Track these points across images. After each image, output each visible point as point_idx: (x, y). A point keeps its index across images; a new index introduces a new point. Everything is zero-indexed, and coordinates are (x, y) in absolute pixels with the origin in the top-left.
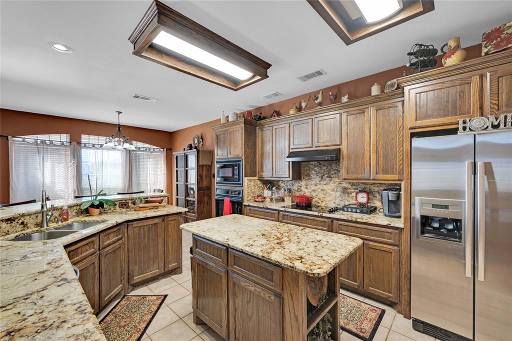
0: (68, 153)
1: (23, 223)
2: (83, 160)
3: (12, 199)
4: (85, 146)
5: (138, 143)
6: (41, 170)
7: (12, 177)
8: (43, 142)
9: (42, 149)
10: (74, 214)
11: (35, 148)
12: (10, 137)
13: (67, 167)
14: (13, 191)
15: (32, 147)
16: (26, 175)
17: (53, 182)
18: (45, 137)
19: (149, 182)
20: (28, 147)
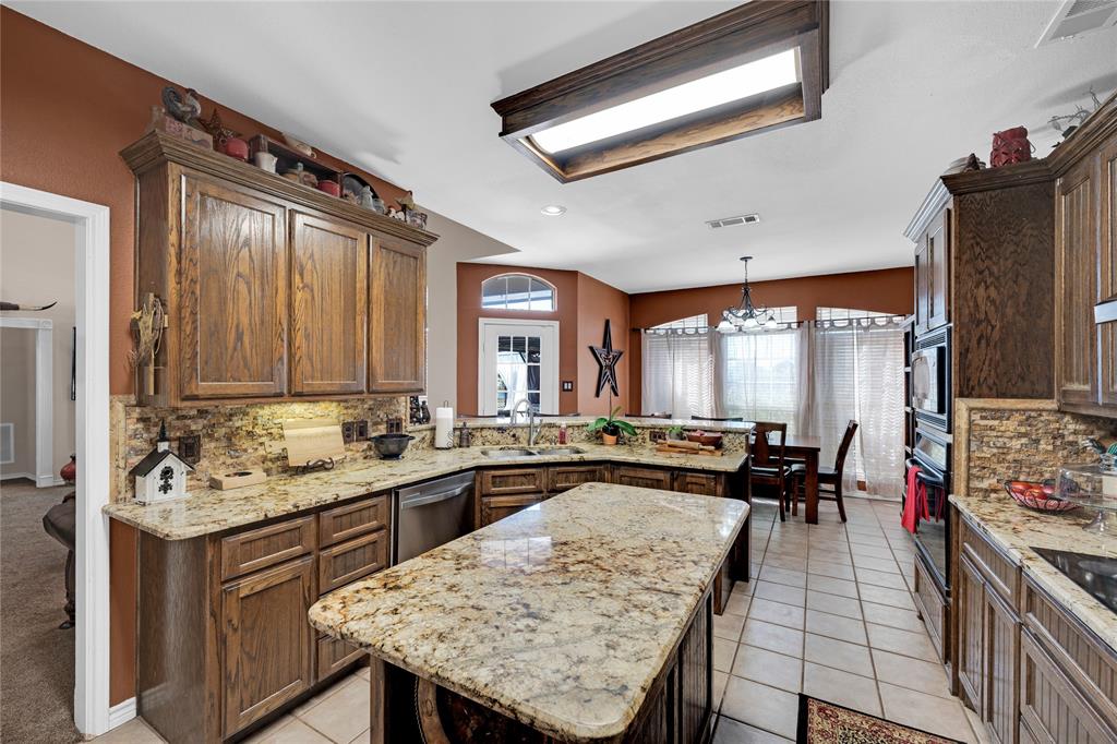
0: (705, 345)
1: (514, 436)
2: (729, 357)
5: (833, 310)
8: (674, 331)
9: (673, 343)
10: (583, 437)
11: (666, 342)
12: (643, 330)
13: (701, 370)
15: (663, 341)
17: (685, 394)
18: (676, 324)
20: (660, 342)
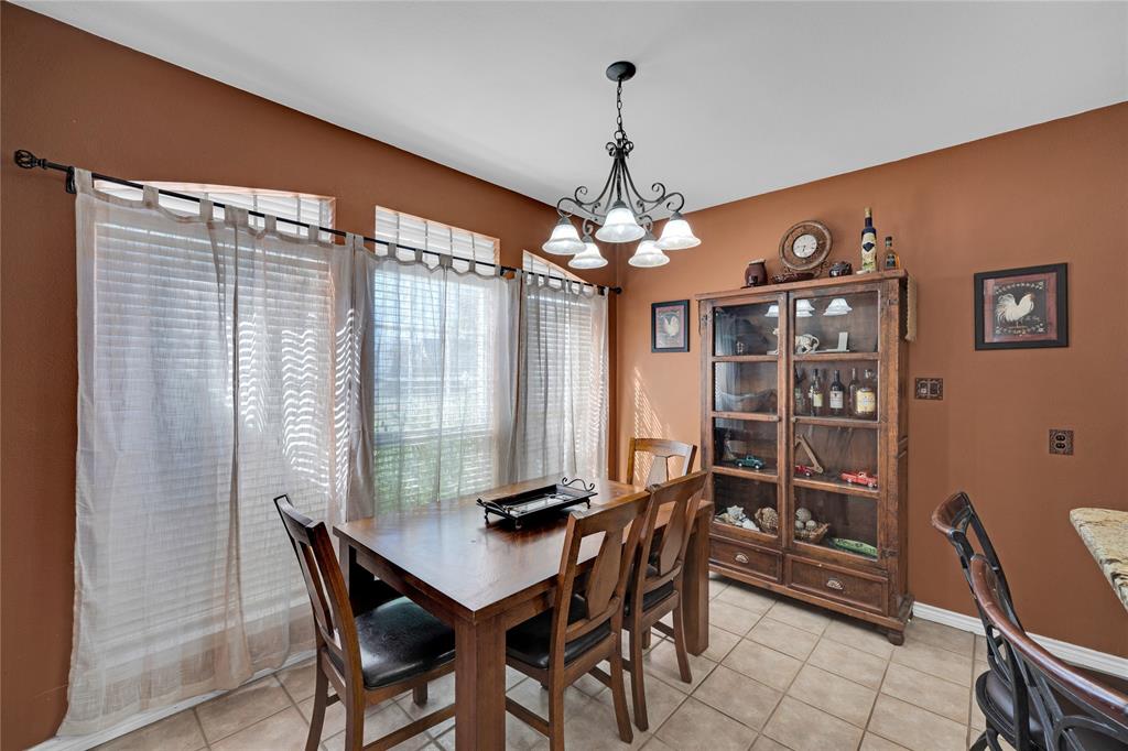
3: (86, 510)
4: (392, 256)
6: (225, 358)
7: (90, 393)
8: (236, 218)
9: (230, 258)
11: (203, 248)
12: (82, 176)
14: (90, 467)
15: (187, 245)
16: (159, 383)
19: (567, 405)
20: (172, 243)
